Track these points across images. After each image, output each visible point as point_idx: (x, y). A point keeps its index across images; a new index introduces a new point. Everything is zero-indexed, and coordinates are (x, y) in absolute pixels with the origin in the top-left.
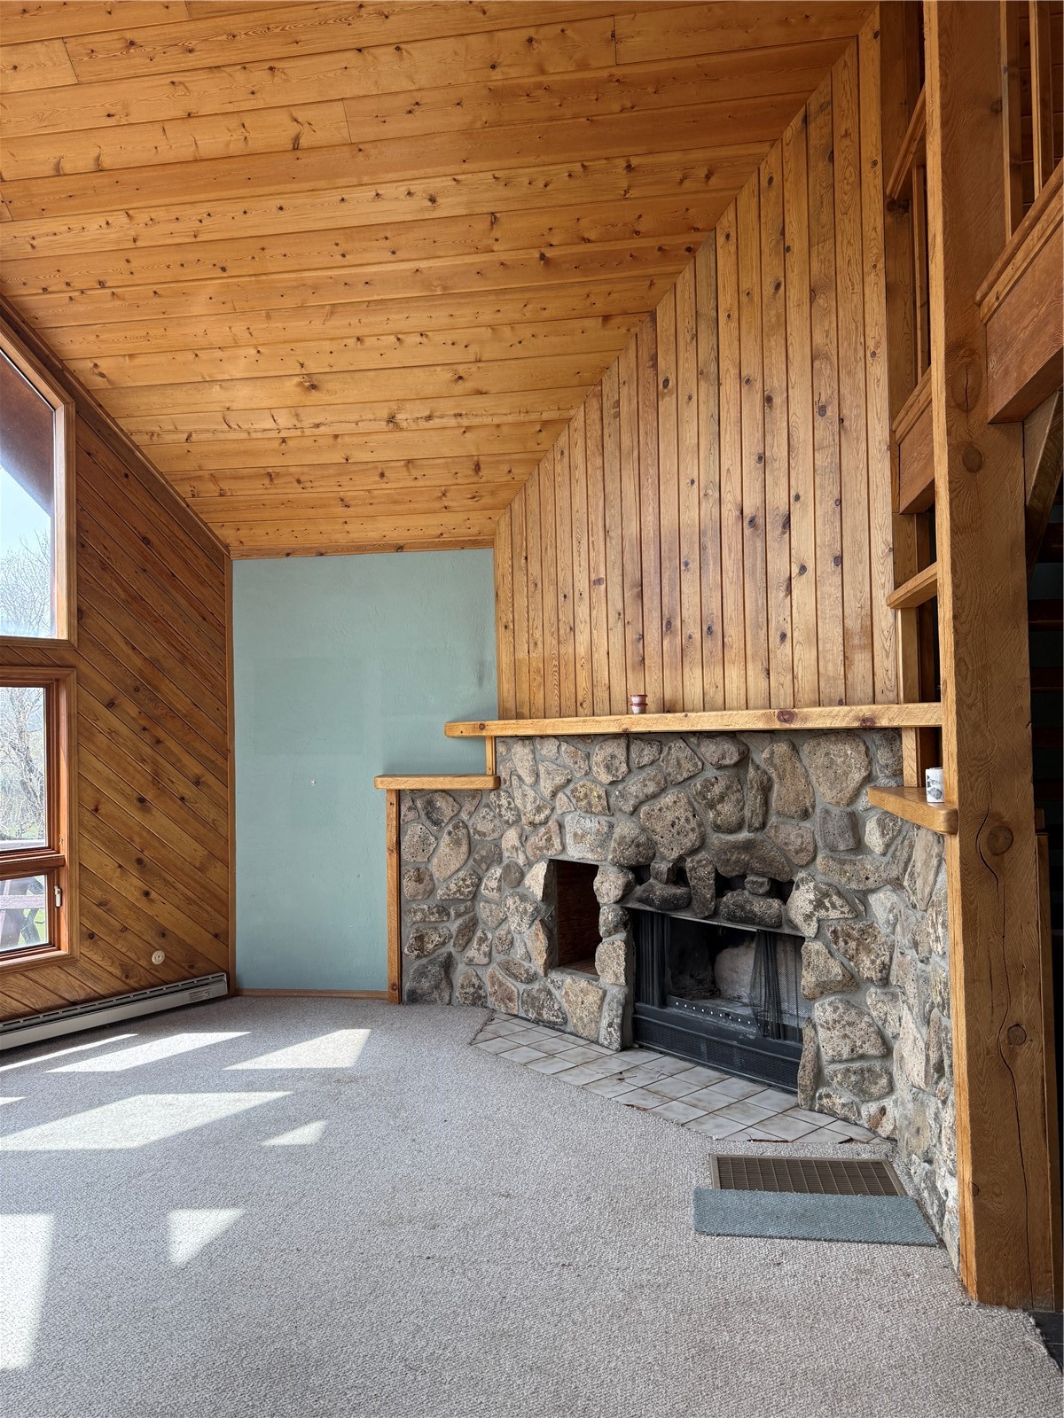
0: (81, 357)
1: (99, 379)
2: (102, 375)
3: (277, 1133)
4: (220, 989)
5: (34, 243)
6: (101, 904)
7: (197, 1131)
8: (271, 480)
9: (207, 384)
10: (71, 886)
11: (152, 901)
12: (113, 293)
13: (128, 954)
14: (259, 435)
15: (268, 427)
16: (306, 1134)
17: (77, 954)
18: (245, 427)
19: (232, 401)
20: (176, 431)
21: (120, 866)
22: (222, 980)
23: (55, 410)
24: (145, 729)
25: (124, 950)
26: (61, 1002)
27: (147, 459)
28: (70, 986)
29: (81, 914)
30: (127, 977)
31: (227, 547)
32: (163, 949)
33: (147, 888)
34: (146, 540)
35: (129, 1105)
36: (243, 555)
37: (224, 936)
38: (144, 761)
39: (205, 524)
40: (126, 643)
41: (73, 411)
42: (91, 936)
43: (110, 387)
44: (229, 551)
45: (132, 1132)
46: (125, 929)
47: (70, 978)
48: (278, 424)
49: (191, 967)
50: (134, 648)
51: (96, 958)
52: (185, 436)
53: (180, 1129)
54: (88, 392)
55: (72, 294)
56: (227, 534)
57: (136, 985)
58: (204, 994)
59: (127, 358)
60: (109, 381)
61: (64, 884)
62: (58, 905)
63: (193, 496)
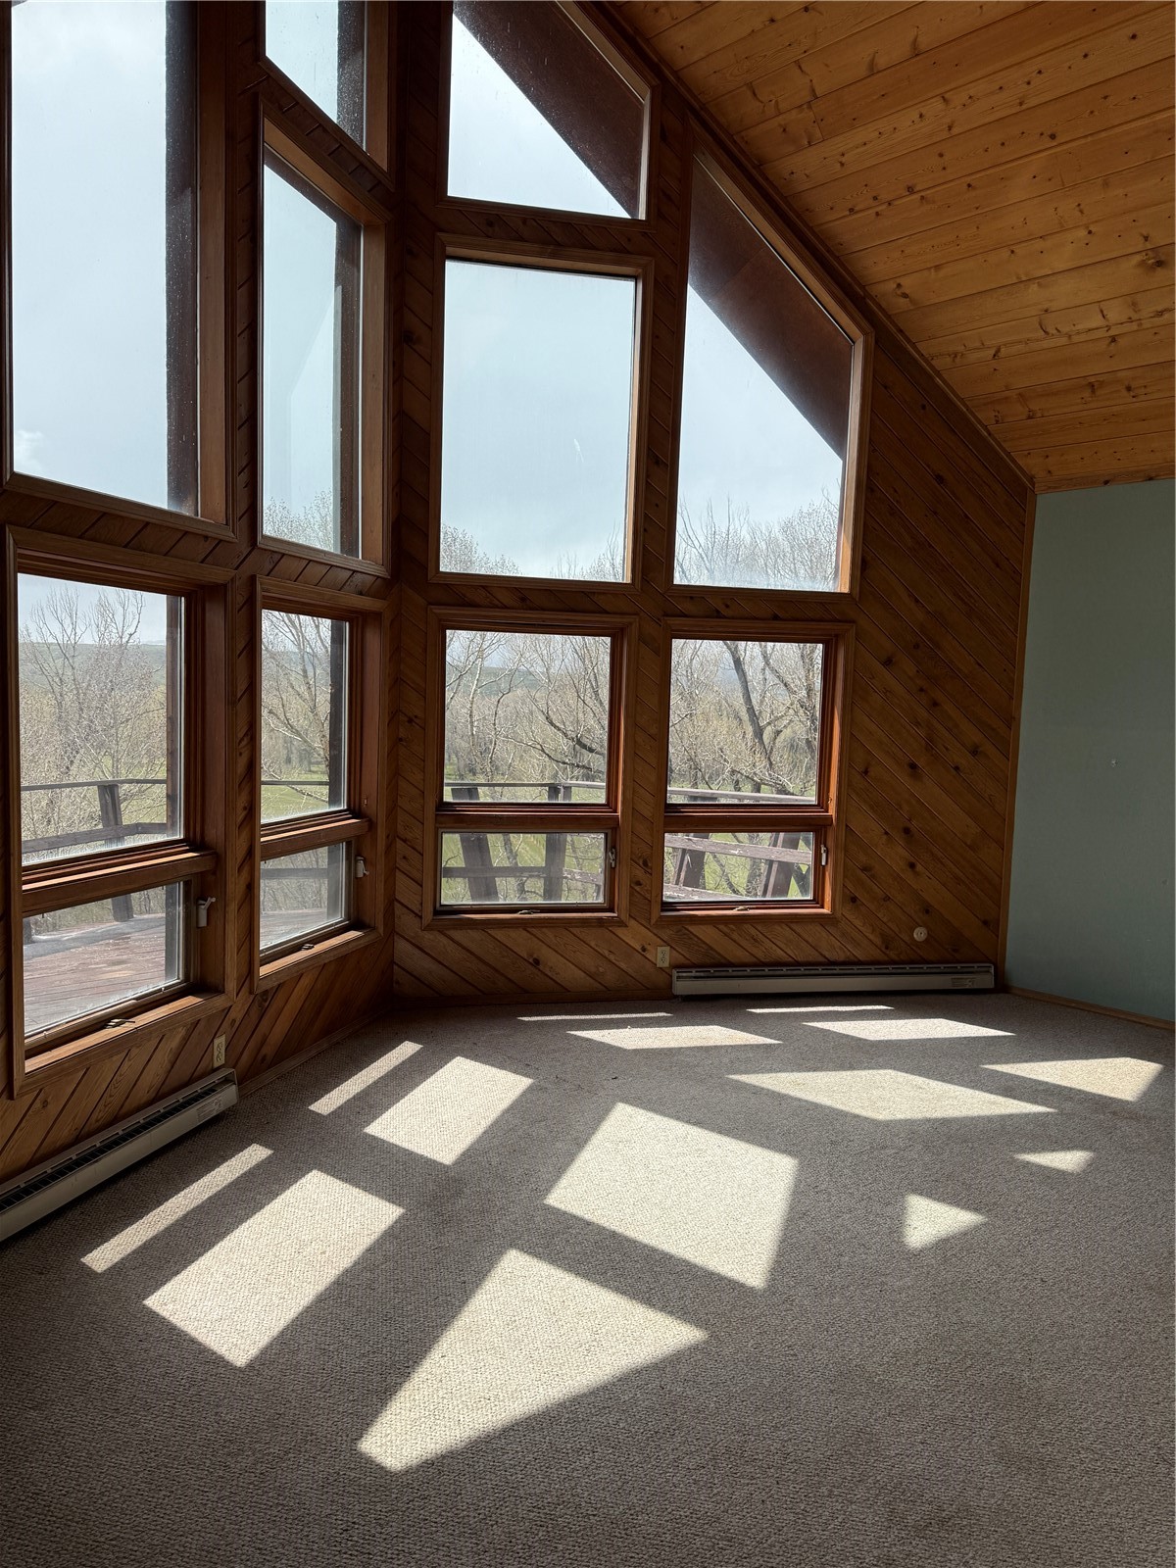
0: (882, 279)
1: (902, 300)
2: (905, 296)
3: (1034, 1150)
4: (987, 981)
5: (843, 160)
6: (865, 869)
7: (945, 1122)
8: (1093, 392)
9: (1022, 285)
10: (836, 847)
11: (917, 874)
12: (922, 198)
13: (890, 924)
14: (1083, 337)
15: (1094, 325)
16: (1069, 1160)
17: (838, 915)
18: (1065, 329)
19: (1051, 301)
20: (983, 346)
21: (886, 833)
22: (988, 972)
23: (854, 343)
24: (921, 690)
25: (885, 920)
26: (821, 959)
27: (948, 385)
28: (832, 947)
29: (845, 876)
30: (887, 948)
31: (1031, 479)
32: (925, 925)
33: (914, 861)
34: (940, 479)
35: (878, 1077)
36: (1050, 488)
37: (994, 924)
38: (918, 724)
39: (1008, 454)
40: (909, 596)
41: (872, 341)
42: (854, 900)
43: (912, 308)
44: (1033, 485)
45: (879, 1104)
46: (887, 898)
47: (832, 937)
48: (1108, 320)
49: (955, 950)
50: (917, 601)
51: (858, 923)
52: (993, 352)
53: (928, 1115)
54: (889, 317)
55: (878, 209)
56: (1032, 464)
57: (896, 958)
58: (967, 982)
59: (932, 270)
60: (912, 301)
61: (830, 843)
62: (823, 863)
63: (997, 422)
